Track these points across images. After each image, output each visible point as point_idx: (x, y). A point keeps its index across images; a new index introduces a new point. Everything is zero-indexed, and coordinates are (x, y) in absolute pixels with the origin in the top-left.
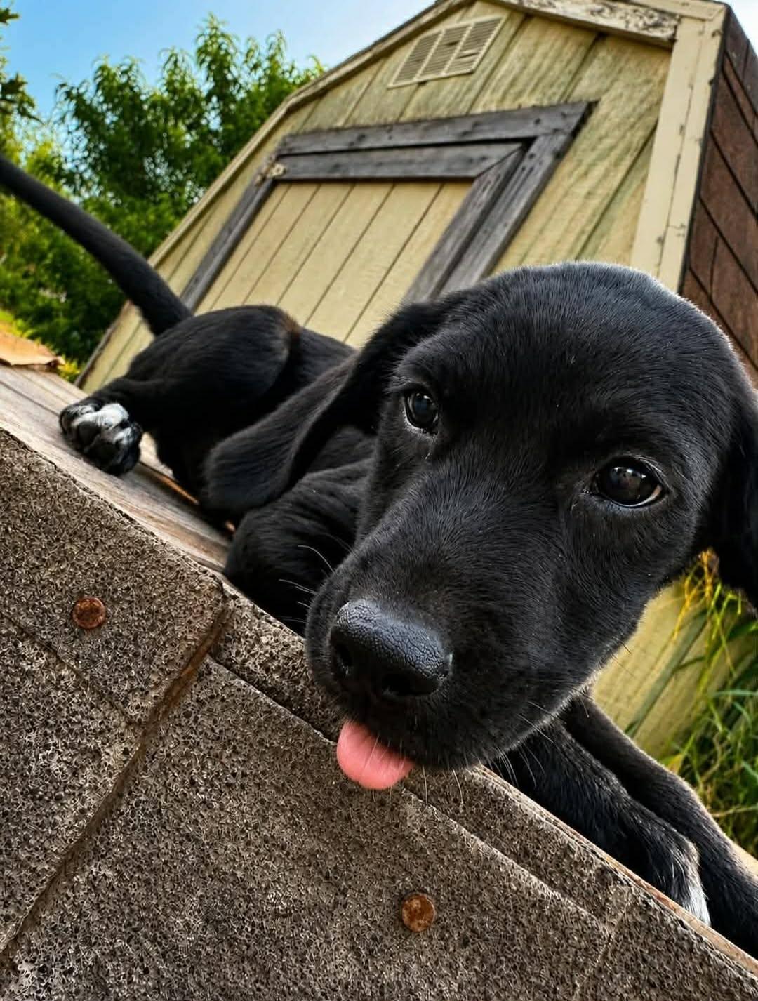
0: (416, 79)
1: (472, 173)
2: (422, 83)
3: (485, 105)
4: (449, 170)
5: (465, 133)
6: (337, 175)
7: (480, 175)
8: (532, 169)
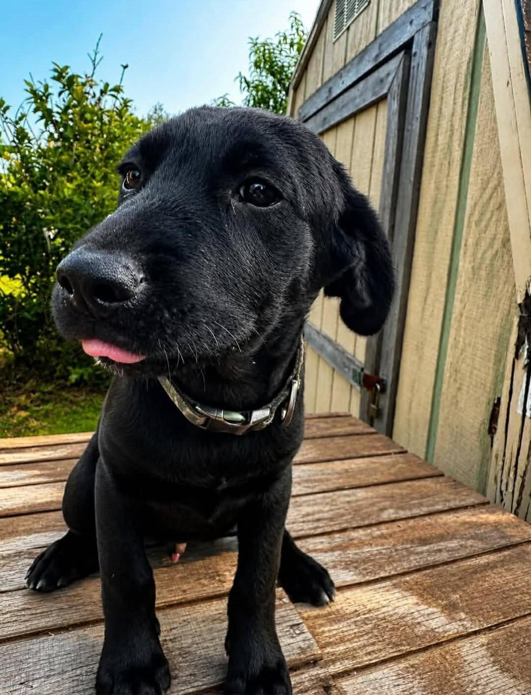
0: (345, 28)
1: (385, 91)
2: (348, 28)
3: (383, 26)
4: (374, 94)
5: (377, 56)
6: (327, 126)
7: (389, 90)
8: (418, 65)
